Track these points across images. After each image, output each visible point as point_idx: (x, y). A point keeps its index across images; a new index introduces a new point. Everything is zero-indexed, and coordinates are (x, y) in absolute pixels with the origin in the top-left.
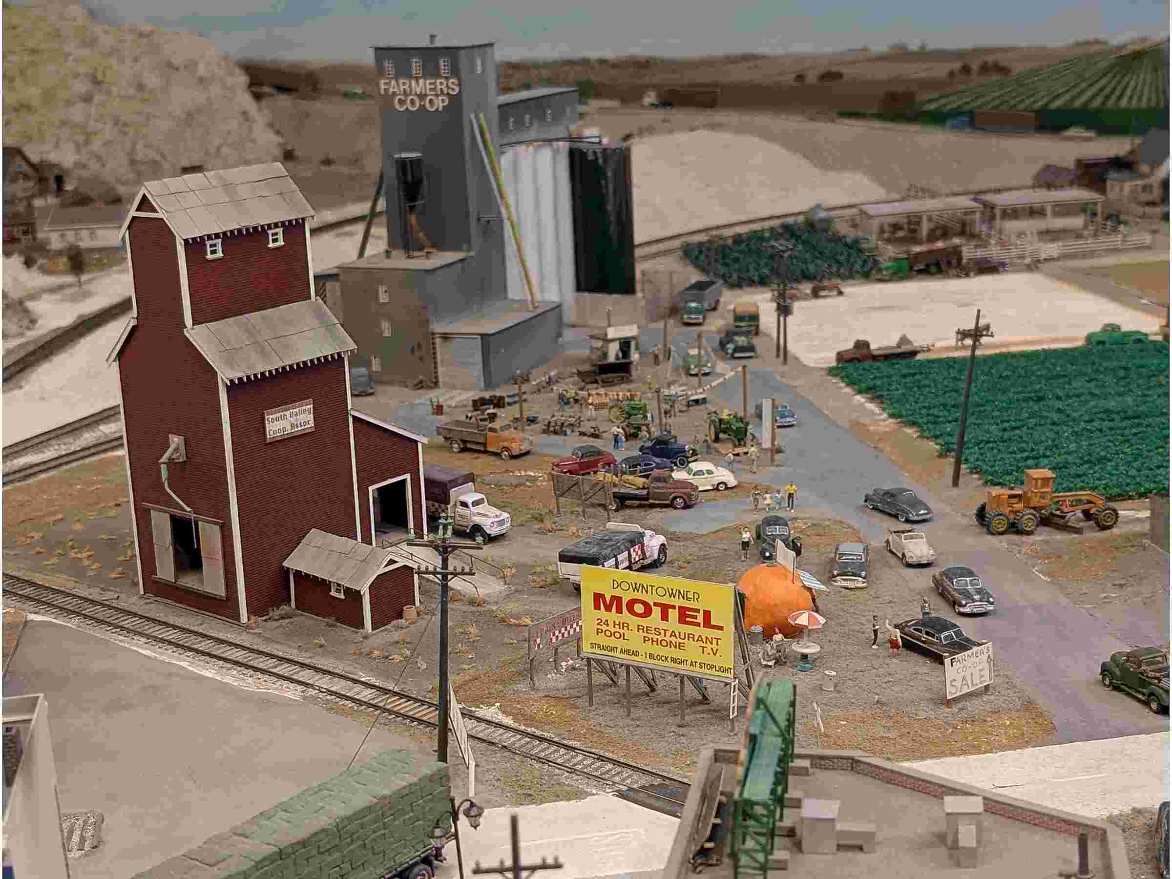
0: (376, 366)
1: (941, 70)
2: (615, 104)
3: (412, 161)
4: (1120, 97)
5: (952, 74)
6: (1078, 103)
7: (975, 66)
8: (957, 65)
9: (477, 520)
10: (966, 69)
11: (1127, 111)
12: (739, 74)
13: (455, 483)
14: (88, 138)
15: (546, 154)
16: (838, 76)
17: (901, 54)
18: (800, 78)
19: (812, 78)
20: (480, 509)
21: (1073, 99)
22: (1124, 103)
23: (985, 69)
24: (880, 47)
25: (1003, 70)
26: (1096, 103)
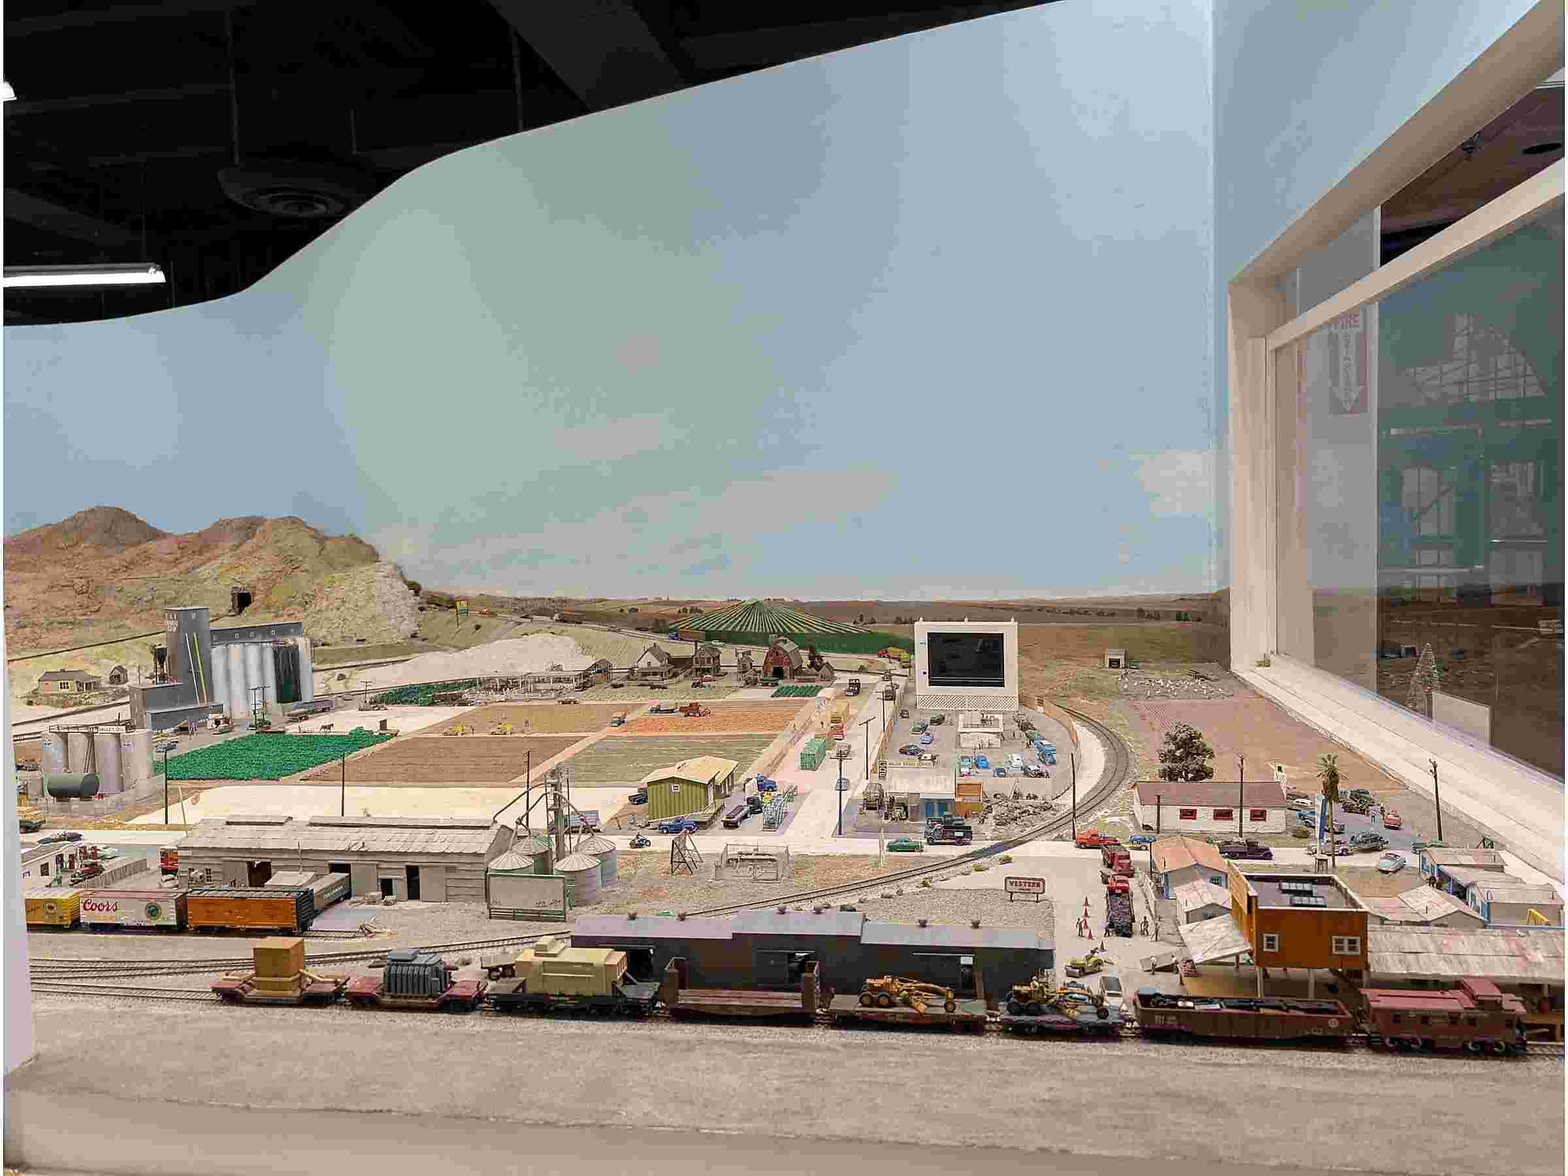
5: (679, 611)
7: (688, 609)
8: (682, 608)
16: (636, 610)
18: (622, 610)
19: (626, 610)
23: (693, 611)
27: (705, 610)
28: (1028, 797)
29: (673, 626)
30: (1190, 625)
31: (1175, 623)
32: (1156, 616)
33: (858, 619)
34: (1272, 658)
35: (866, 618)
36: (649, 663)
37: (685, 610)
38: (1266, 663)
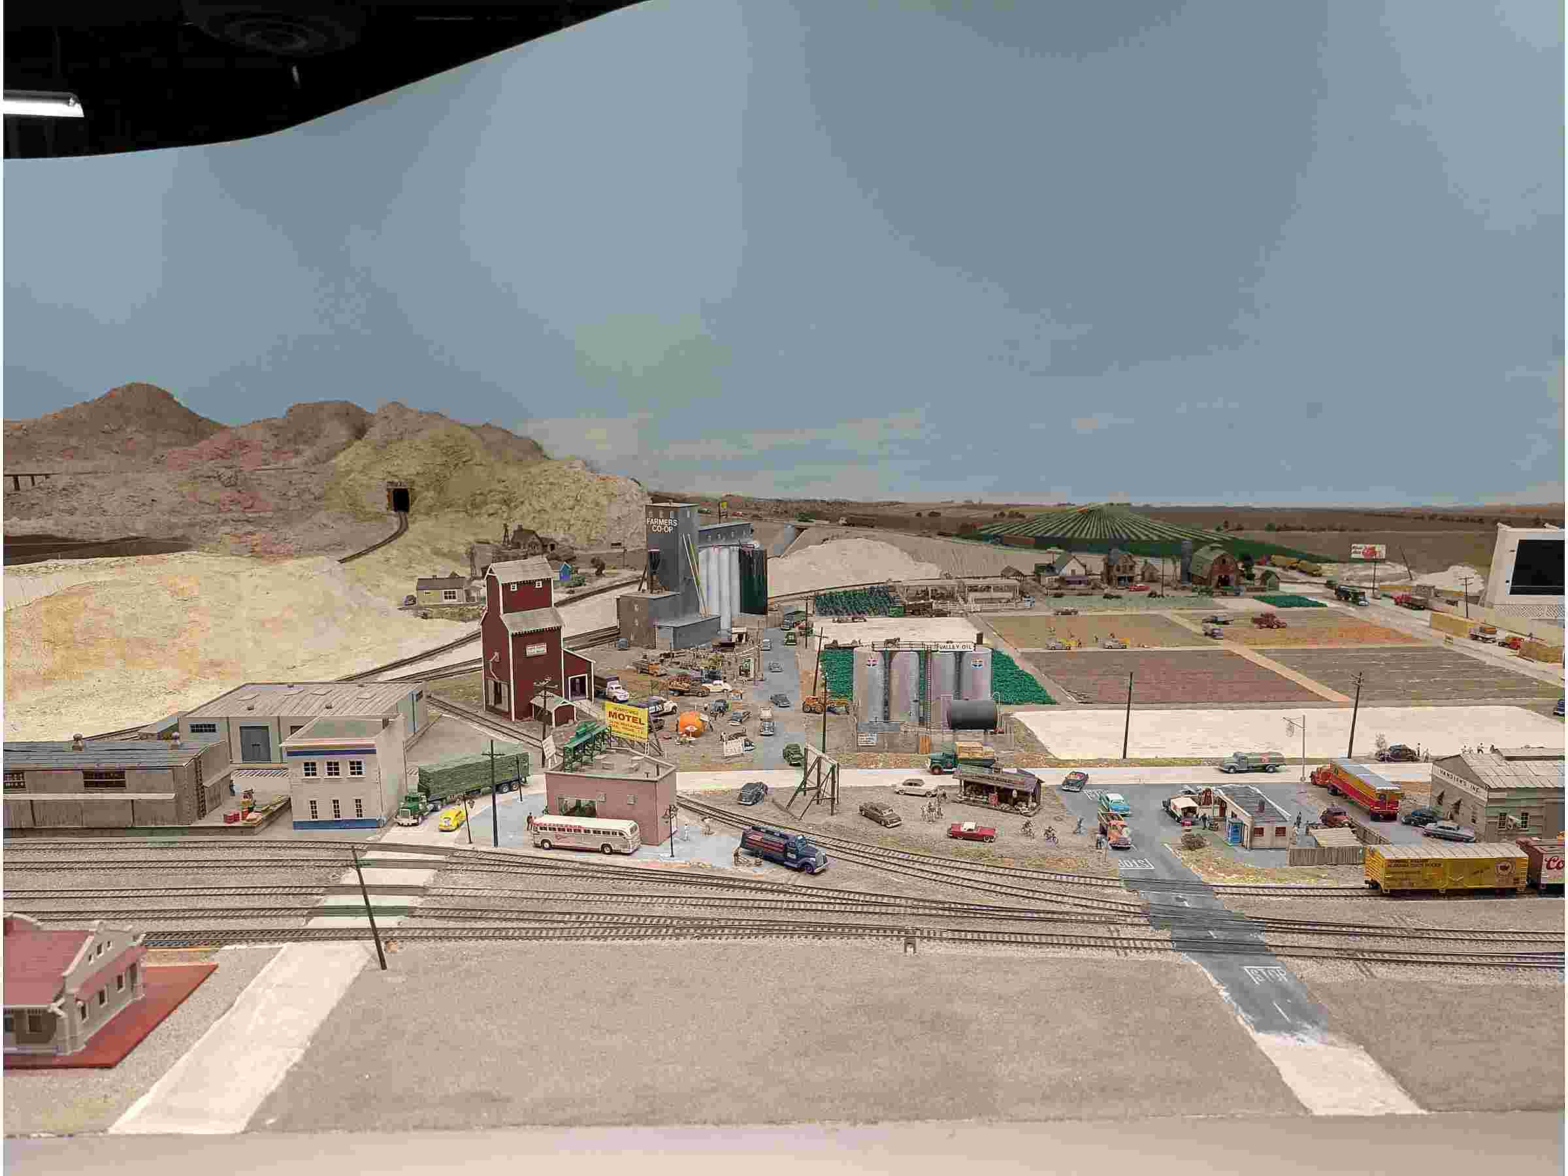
0: (632, 638)
1: (990, 515)
2: (827, 522)
3: (655, 553)
4: (1081, 533)
5: (995, 515)
6: (1059, 535)
7: (1007, 513)
8: (998, 513)
9: (616, 694)
10: (1002, 514)
11: (1085, 539)
12: (890, 512)
13: (610, 680)
14: (570, 526)
15: (726, 551)
16: (939, 514)
17: (970, 506)
18: (919, 515)
19: (925, 514)
20: (618, 690)
21: (1056, 533)
22: (1083, 535)
23: (1012, 515)
24: (960, 501)
25: (1023, 516)
26: (1069, 535)
27: (1030, 515)
33: (1221, 524)
35: (1231, 526)
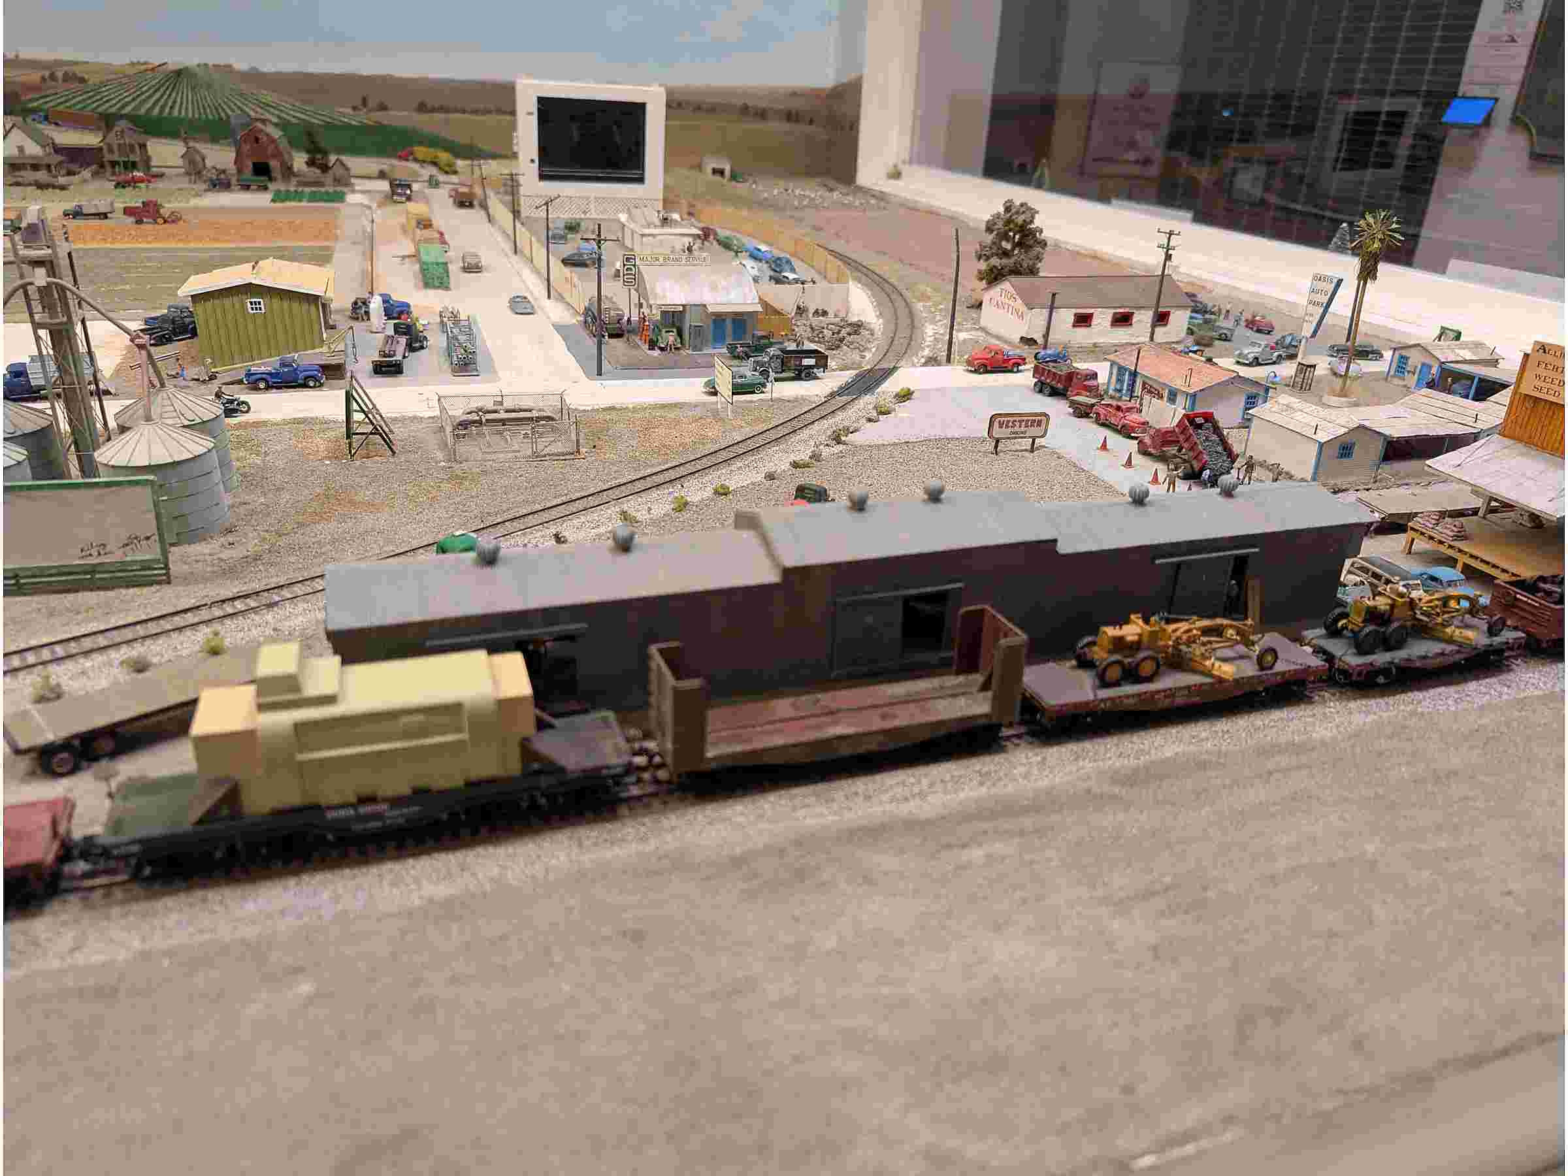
1: (35, 77)
5: (43, 79)
7: (60, 75)
8: (47, 74)
23: (67, 78)
25: (82, 80)
27: (93, 80)
28: (816, 312)
29: (35, 104)
30: (803, 128)
31: (787, 126)
32: (762, 114)
33: (359, 103)
34: (905, 169)
35: (372, 103)
36: (21, 149)
37: (53, 77)
38: (896, 175)
